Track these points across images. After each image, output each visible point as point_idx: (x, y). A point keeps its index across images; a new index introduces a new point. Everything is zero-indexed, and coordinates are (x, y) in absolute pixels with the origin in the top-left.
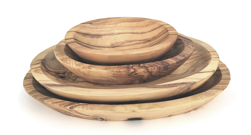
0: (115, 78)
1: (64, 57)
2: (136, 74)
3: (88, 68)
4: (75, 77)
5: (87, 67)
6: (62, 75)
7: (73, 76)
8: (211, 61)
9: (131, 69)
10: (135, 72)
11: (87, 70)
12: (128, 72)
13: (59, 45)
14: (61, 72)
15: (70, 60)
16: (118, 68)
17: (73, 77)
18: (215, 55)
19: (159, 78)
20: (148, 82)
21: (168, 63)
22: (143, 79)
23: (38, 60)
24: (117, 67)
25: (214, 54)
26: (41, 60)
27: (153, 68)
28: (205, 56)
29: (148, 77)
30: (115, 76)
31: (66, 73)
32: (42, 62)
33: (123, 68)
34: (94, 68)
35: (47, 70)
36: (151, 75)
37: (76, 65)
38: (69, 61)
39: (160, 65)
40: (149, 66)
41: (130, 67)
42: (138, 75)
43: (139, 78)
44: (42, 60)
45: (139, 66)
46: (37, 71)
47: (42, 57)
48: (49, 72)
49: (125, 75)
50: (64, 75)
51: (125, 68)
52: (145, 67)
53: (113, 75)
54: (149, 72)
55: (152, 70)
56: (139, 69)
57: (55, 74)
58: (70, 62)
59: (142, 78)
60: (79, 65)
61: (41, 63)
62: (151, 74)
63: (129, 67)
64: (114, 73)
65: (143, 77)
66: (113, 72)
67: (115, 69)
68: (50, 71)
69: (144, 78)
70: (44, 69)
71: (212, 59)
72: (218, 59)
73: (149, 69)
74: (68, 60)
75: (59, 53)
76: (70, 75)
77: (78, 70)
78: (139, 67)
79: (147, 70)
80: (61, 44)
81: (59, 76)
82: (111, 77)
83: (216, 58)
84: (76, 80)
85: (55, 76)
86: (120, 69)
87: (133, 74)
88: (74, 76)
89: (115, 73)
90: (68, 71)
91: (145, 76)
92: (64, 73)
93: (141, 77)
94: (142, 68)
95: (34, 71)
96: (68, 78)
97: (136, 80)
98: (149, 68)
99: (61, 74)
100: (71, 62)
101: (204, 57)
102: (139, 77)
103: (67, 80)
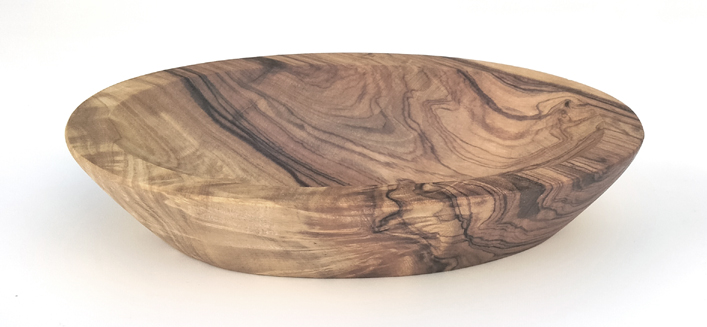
0: (314, 240)
1: (101, 150)
2: (404, 224)
3: (200, 193)
5: (195, 187)
9: (383, 200)
10: (398, 214)
11: (196, 198)
12: (372, 215)
13: (88, 106)
15: (126, 162)
16: (329, 194)
19: (497, 257)
20: (453, 269)
21: (540, 182)
22: (430, 253)
24: (322, 193)
27: (479, 200)
29: (453, 243)
30: (316, 230)
33: (348, 195)
34: (226, 194)
36: (465, 234)
37: (151, 180)
38: (122, 165)
39: (506, 188)
40: (461, 190)
41: (381, 195)
42: (412, 233)
43: (415, 247)
45: (418, 191)
49: (355, 230)
51: (360, 197)
52: (443, 193)
53: (305, 228)
54: (457, 217)
55: (474, 210)
56: (419, 200)
58: (127, 165)
59: (427, 247)
60: (162, 177)
62: (469, 232)
63: (376, 194)
64: (309, 218)
65: (432, 242)
66: (307, 209)
67: (316, 198)
69: (435, 248)
73: (458, 206)
74: (118, 162)
75: (85, 133)
77: (157, 201)
78: (418, 194)
79: (452, 206)
80: (96, 103)
82: (297, 238)
86: (336, 199)
87: (393, 222)
89: (316, 215)
91: (442, 239)
93: (424, 241)
94: (432, 198)
97: (403, 255)
98: (462, 201)
100: (130, 169)
102: (415, 242)
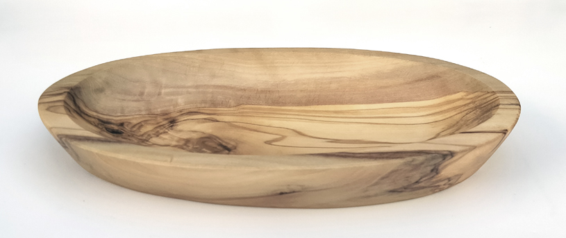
4: (146, 136)
6: (116, 128)
7: (142, 133)
8: (499, 111)
14: (113, 121)
17: (142, 135)
18: (509, 100)
23: (62, 88)
25: (506, 98)
26: (68, 88)
28: (485, 101)
31: (125, 124)
32: (69, 93)
35: (79, 111)
44: (72, 89)
46: (52, 109)
47: (74, 83)
48: (83, 115)
50: (121, 127)
57: (97, 122)
61: (66, 94)
68: (87, 115)
70: (73, 106)
71: (500, 106)
72: (518, 107)
76: (134, 129)
81: (106, 128)
83: (512, 104)
84: (147, 141)
85: (96, 126)
88: (145, 133)
90: (131, 122)
92: (122, 124)
95: (46, 108)
96: (129, 136)
99: (112, 126)
101: (480, 105)
103: (124, 138)
